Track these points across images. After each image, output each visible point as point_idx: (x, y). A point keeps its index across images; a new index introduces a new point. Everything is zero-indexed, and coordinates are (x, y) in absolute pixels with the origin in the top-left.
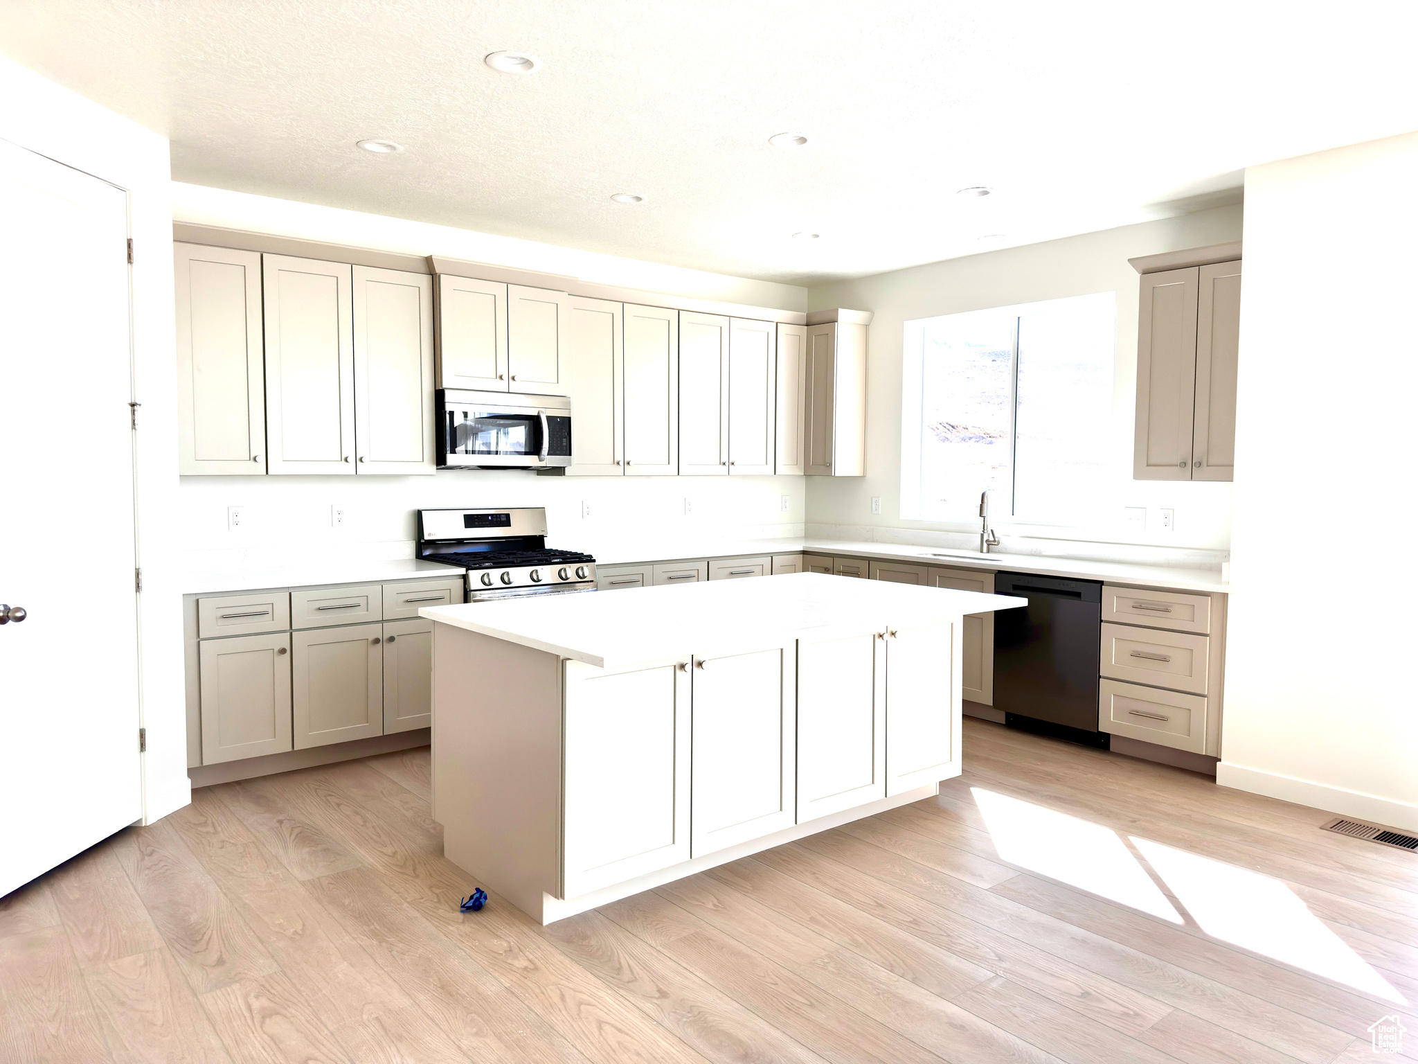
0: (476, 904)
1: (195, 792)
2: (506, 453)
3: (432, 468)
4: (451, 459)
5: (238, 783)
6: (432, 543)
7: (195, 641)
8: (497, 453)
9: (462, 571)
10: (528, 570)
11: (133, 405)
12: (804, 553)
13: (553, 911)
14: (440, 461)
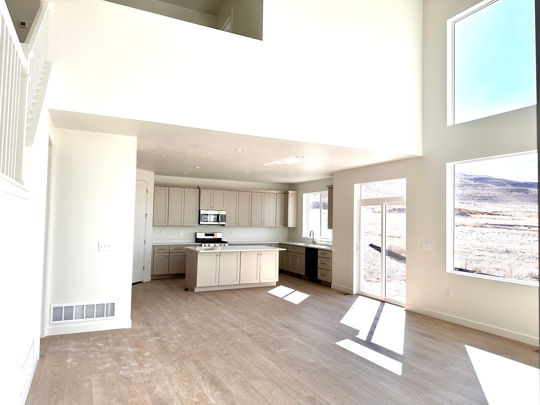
0: (187, 290)
1: (151, 280)
2: (212, 222)
3: (198, 225)
4: (201, 223)
5: (159, 279)
6: (198, 239)
7: (153, 253)
8: (210, 222)
9: (201, 244)
10: (214, 244)
11: (146, 215)
12: (280, 244)
13: (196, 290)
14: (199, 223)
